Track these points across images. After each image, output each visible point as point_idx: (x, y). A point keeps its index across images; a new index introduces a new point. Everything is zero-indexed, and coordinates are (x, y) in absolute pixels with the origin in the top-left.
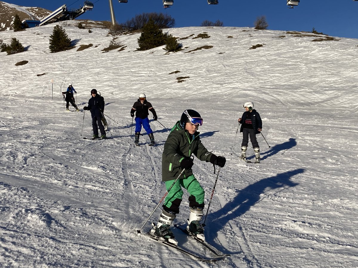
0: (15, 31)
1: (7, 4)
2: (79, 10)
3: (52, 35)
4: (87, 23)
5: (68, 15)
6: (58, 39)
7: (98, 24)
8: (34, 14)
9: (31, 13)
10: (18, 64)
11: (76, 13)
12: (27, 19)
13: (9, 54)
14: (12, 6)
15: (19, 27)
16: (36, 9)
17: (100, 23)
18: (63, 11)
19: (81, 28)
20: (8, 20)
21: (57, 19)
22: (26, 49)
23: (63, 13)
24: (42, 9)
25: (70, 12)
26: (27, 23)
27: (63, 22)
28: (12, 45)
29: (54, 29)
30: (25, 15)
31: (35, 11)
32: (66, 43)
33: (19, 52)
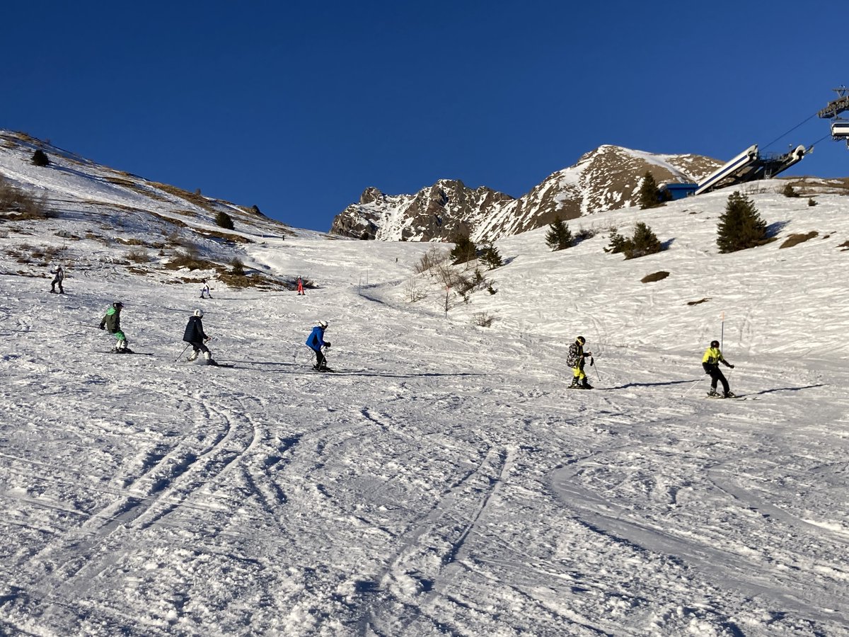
0: (643, 208)
1: (626, 151)
2: (786, 155)
3: (725, 213)
4: (804, 184)
5: (761, 168)
6: (738, 224)
7: (832, 185)
8: (684, 169)
9: (677, 167)
10: (648, 279)
11: (781, 164)
12: (669, 181)
13: (629, 257)
14: (637, 155)
15: (653, 199)
16: (687, 158)
17: (835, 182)
18: (751, 159)
19: (790, 196)
20: (627, 186)
21: (736, 178)
22: (664, 247)
23: (750, 165)
24: (701, 159)
25: (766, 160)
26: (669, 191)
27: (750, 182)
28: (635, 239)
29: (729, 201)
30: (664, 173)
31: (687, 163)
32: (756, 231)
33: (650, 253)
